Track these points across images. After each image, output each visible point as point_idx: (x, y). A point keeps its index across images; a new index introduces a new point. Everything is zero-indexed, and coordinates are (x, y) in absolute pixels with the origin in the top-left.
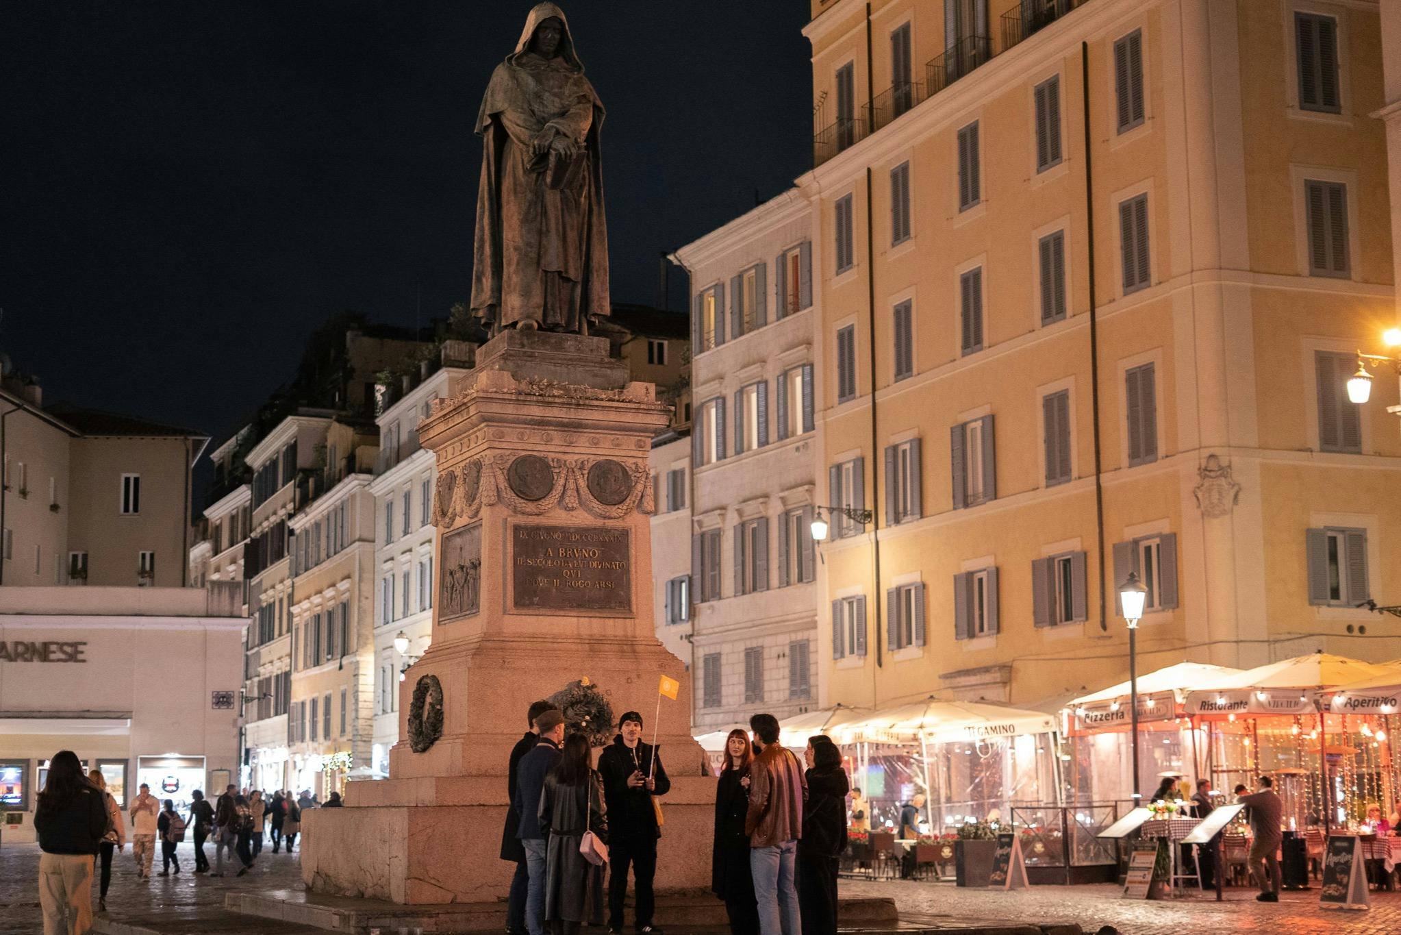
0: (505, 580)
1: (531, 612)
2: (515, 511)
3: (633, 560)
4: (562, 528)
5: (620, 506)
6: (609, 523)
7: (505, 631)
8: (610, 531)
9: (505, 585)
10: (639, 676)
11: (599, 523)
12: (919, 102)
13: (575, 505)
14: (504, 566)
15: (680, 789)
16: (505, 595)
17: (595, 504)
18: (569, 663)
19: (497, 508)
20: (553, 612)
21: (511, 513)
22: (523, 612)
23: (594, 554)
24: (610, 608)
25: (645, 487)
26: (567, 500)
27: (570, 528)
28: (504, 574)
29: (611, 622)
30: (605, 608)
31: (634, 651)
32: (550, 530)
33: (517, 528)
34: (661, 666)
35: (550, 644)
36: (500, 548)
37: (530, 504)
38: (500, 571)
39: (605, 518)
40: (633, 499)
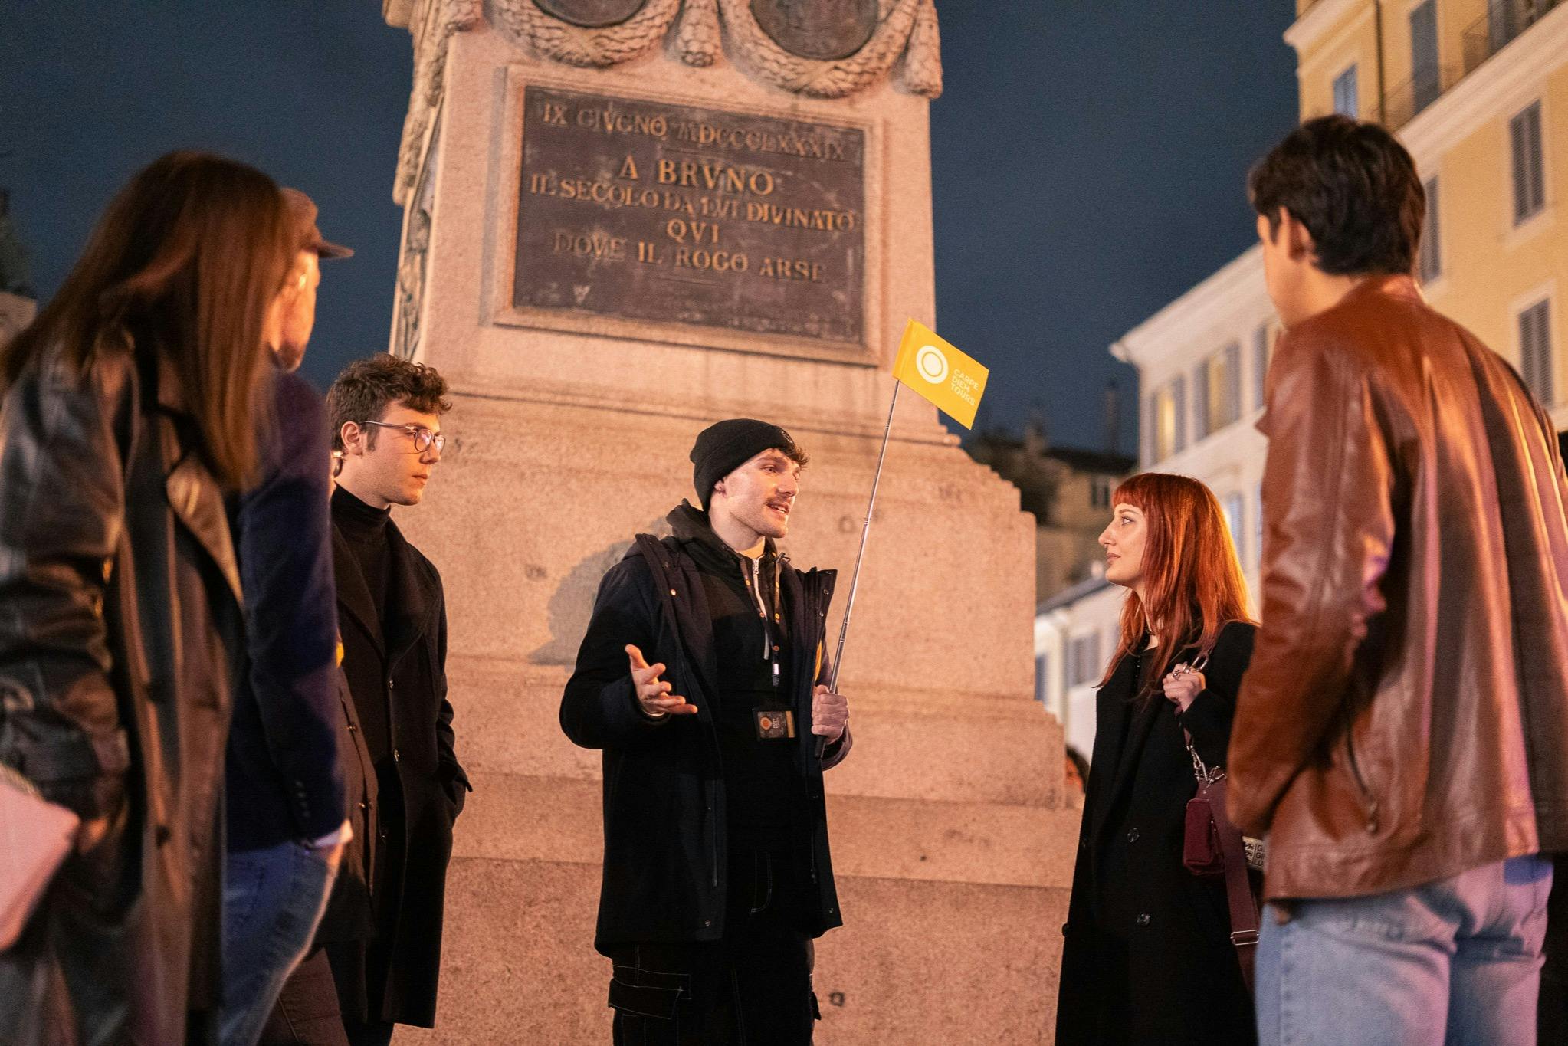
0: (489, 230)
1: (562, 323)
2: (534, 50)
3: (873, 210)
4: (666, 108)
5: (842, 64)
6: (811, 108)
7: (480, 370)
8: (811, 128)
9: (488, 243)
10: (877, 516)
11: (781, 103)
12: (1451, 86)
13: (709, 49)
14: (491, 195)
15: (987, 842)
16: (487, 273)
17: (768, 51)
18: (662, 463)
19: (480, 40)
20: (631, 328)
21: (520, 53)
22: (540, 320)
23: (762, 183)
24: (805, 333)
25: (915, 23)
26: (687, 32)
27: (693, 109)
28: (489, 217)
29: (807, 371)
30: (788, 331)
31: (869, 452)
32: (633, 109)
33: (534, 98)
34: (946, 493)
35: (613, 415)
36: (483, 143)
37: (575, 32)
38: (479, 208)
39: (797, 91)
40: (881, 48)
